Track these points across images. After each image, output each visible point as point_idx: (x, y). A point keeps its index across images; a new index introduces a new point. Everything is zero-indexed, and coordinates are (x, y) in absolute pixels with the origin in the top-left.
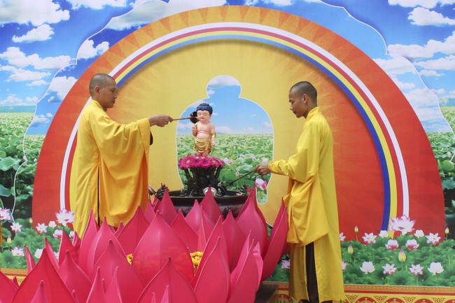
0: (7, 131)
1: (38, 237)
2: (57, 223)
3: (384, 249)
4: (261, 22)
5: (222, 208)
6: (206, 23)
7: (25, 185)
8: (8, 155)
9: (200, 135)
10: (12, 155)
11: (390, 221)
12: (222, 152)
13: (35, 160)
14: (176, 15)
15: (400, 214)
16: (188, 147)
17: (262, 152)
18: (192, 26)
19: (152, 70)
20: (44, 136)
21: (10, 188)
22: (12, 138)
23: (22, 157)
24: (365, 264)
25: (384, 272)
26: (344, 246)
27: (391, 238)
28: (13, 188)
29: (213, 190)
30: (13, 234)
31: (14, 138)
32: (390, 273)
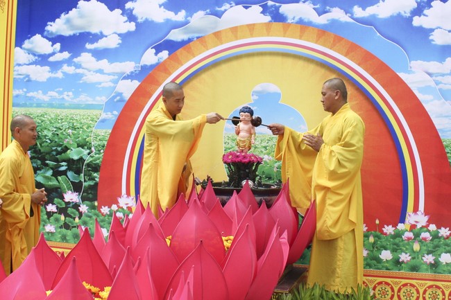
0: (79, 126)
1: (102, 218)
2: (118, 206)
3: (401, 239)
4: (300, 38)
5: (258, 199)
6: (253, 37)
7: (93, 173)
8: (79, 146)
9: (242, 134)
10: (82, 146)
11: (407, 215)
12: (263, 150)
13: (102, 151)
14: (227, 29)
15: (416, 209)
16: (234, 145)
18: (240, 39)
19: (205, 76)
20: (110, 131)
21: (79, 175)
22: (83, 132)
23: (90, 148)
24: (384, 252)
25: (401, 260)
26: (366, 236)
27: (407, 231)
28: (82, 175)
29: (250, 183)
30: (81, 214)
31: (84, 131)
32: (405, 261)
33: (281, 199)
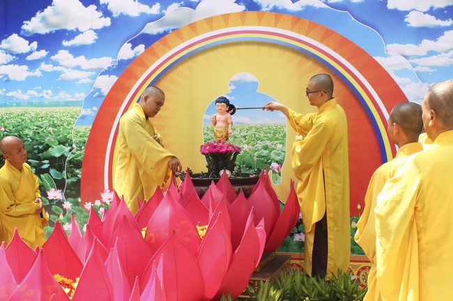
0: (59, 123)
1: (86, 214)
2: (101, 202)
4: (275, 26)
6: (228, 27)
7: (75, 170)
8: (60, 143)
9: (219, 124)
10: (63, 143)
12: (242, 139)
13: (83, 147)
14: (202, 20)
17: (277, 139)
19: (182, 69)
20: (90, 127)
21: (62, 172)
23: (72, 145)
28: (64, 172)
29: (228, 172)
30: (65, 211)
31: (64, 128)
33: (259, 188)
